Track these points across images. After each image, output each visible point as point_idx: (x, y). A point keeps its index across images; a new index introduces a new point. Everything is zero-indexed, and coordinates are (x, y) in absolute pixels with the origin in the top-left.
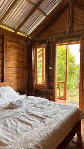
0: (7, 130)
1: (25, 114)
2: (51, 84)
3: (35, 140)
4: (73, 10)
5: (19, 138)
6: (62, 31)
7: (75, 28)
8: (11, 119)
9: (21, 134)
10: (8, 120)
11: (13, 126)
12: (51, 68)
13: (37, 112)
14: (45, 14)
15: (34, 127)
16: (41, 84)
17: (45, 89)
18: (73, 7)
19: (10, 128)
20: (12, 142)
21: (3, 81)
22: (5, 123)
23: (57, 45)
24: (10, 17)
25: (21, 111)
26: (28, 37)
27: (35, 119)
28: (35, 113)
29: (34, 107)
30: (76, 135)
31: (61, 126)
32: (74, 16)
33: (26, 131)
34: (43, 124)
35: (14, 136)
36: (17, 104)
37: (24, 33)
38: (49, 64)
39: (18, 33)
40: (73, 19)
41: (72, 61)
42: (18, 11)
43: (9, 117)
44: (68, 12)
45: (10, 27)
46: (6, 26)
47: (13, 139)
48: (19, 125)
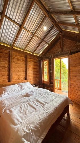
0: (21, 112)
1: (34, 100)
2: (52, 81)
3: (35, 122)
4: (63, 40)
5: (26, 119)
6: (57, 51)
7: (64, 49)
8: (25, 104)
9: (28, 116)
10: (23, 104)
11: (24, 109)
12: (52, 72)
13: (41, 99)
14: (48, 43)
15: (37, 110)
16: (47, 80)
17: (49, 84)
18: (63, 38)
19: (23, 110)
20: (21, 123)
21: (26, 79)
22: (21, 106)
23: (54, 59)
24: (30, 46)
25: (32, 98)
26: (39, 56)
27: (39, 104)
28: (40, 100)
29: (40, 96)
30: (66, 114)
31: (55, 111)
32: (64, 43)
33: (31, 113)
34: (43, 109)
35: (23, 117)
36: (30, 94)
37: (37, 54)
38: (50, 70)
39: (34, 54)
40: (63, 44)
41: (64, 67)
42: (33, 43)
43: (24, 102)
44: (60, 41)
45: (30, 52)
46: (27, 51)
47: (22, 119)
48: (28, 108)
